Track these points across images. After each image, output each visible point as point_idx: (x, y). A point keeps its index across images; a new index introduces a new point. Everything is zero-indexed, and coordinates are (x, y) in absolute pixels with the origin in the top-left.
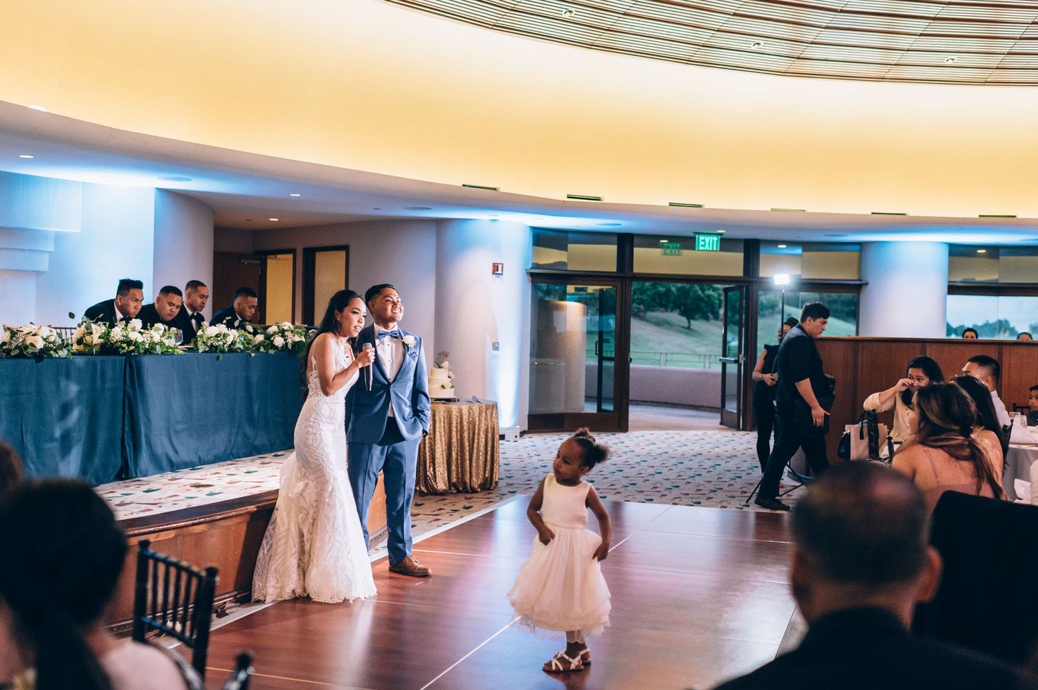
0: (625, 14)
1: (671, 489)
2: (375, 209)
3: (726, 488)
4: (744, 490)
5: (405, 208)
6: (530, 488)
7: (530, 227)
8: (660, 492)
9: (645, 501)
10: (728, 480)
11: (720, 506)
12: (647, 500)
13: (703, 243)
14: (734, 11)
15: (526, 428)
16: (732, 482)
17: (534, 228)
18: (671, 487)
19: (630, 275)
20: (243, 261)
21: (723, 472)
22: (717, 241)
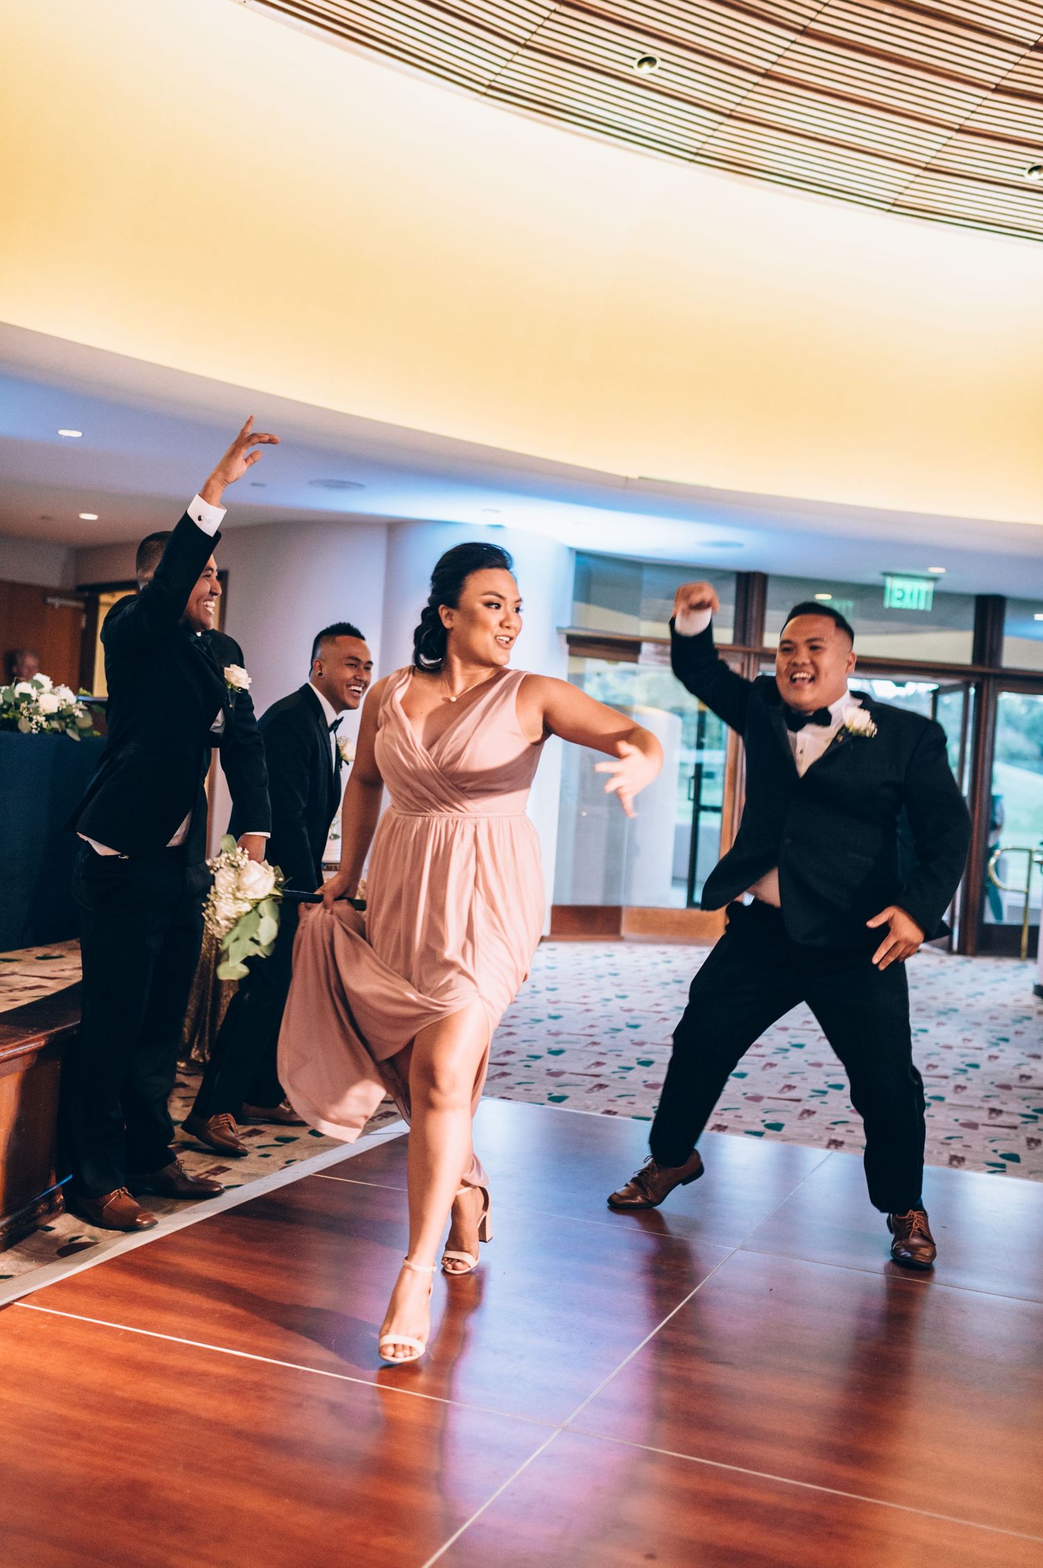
0: (767, 75)
1: (825, 1093)
2: (254, 484)
3: (951, 1098)
4: (995, 1104)
5: (311, 483)
6: (504, 1074)
7: (571, 549)
8: (799, 1100)
9: (761, 1128)
10: (949, 1072)
11: (946, 1157)
12: (770, 1126)
13: (899, 594)
14: (997, 80)
15: (546, 931)
16: (961, 1080)
17: (580, 554)
18: (825, 1088)
19: (758, 650)
20: (50, 600)
21: (938, 1050)
22: (927, 593)
